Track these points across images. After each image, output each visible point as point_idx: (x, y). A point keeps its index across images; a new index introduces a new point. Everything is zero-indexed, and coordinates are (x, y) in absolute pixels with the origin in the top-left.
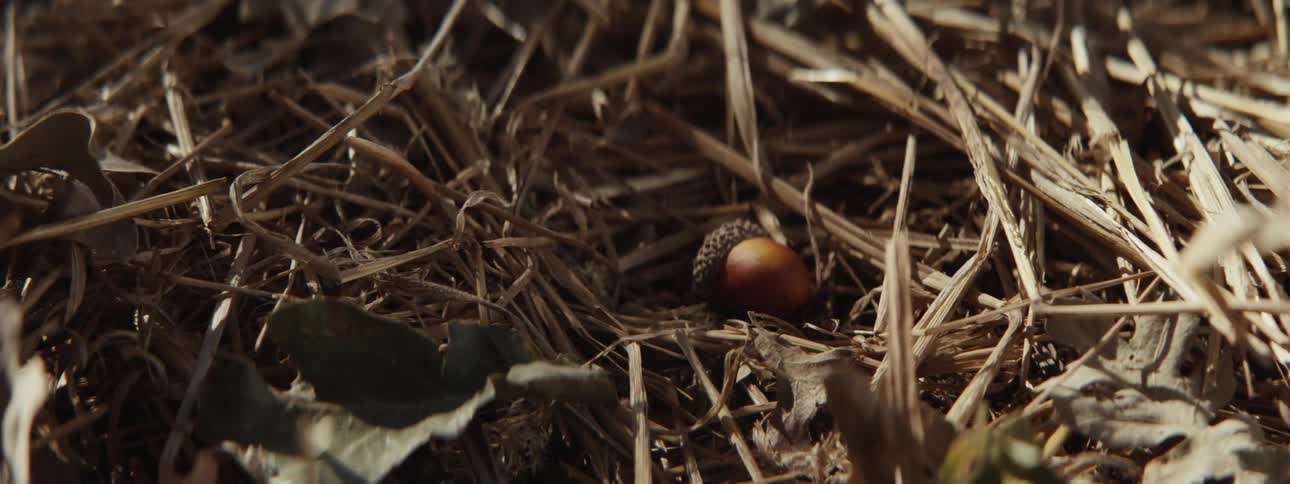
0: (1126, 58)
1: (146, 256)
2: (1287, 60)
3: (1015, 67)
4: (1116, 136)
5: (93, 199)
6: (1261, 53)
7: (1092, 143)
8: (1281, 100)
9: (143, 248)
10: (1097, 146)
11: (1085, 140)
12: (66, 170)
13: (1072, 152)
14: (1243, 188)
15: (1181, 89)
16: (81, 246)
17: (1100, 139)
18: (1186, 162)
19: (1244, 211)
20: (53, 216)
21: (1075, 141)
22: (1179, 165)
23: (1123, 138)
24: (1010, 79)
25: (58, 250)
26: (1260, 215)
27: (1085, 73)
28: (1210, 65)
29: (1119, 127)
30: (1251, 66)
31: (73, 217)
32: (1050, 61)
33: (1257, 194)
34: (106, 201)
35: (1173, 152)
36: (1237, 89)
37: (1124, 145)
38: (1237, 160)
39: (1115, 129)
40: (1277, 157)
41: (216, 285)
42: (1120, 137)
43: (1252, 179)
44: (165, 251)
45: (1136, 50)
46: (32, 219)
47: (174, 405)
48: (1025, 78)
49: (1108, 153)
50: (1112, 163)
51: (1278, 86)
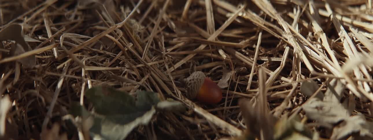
0: (324, 9)
1: (38, 66)
2: (371, 10)
3: (292, 12)
4: (322, 32)
5: (23, 50)
6: (363, 8)
7: (315, 34)
8: (370, 22)
9: (37, 64)
10: (316, 35)
11: (313, 34)
12: (15, 40)
13: (309, 37)
14: (360, 47)
15: (342, 19)
16: (19, 63)
17: (317, 32)
18: (342, 40)
19: (360, 54)
20: (11, 55)
21: (310, 34)
22: (340, 41)
23: (324, 32)
24: (290, 14)
25: (12, 64)
26: (365, 56)
27: (313, 14)
28: (349, 11)
29: (323, 29)
30: (361, 11)
31: (17, 55)
32: (303, 11)
33: (363, 49)
34: (27, 50)
35: (339, 37)
36: (357, 18)
37: (324, 34)
38: (356, 39)
39: (322, 30)
40: (369, 39)
41: (59, 75)
42: (323, 32)
43: (362, 45)
44: (44, 65)
45: (327, 7)
46: (5, 55)
47: (46, 111)
48: (295, 15)
49: (319, 36)
50: (321, 39)
51: (369, 18)
